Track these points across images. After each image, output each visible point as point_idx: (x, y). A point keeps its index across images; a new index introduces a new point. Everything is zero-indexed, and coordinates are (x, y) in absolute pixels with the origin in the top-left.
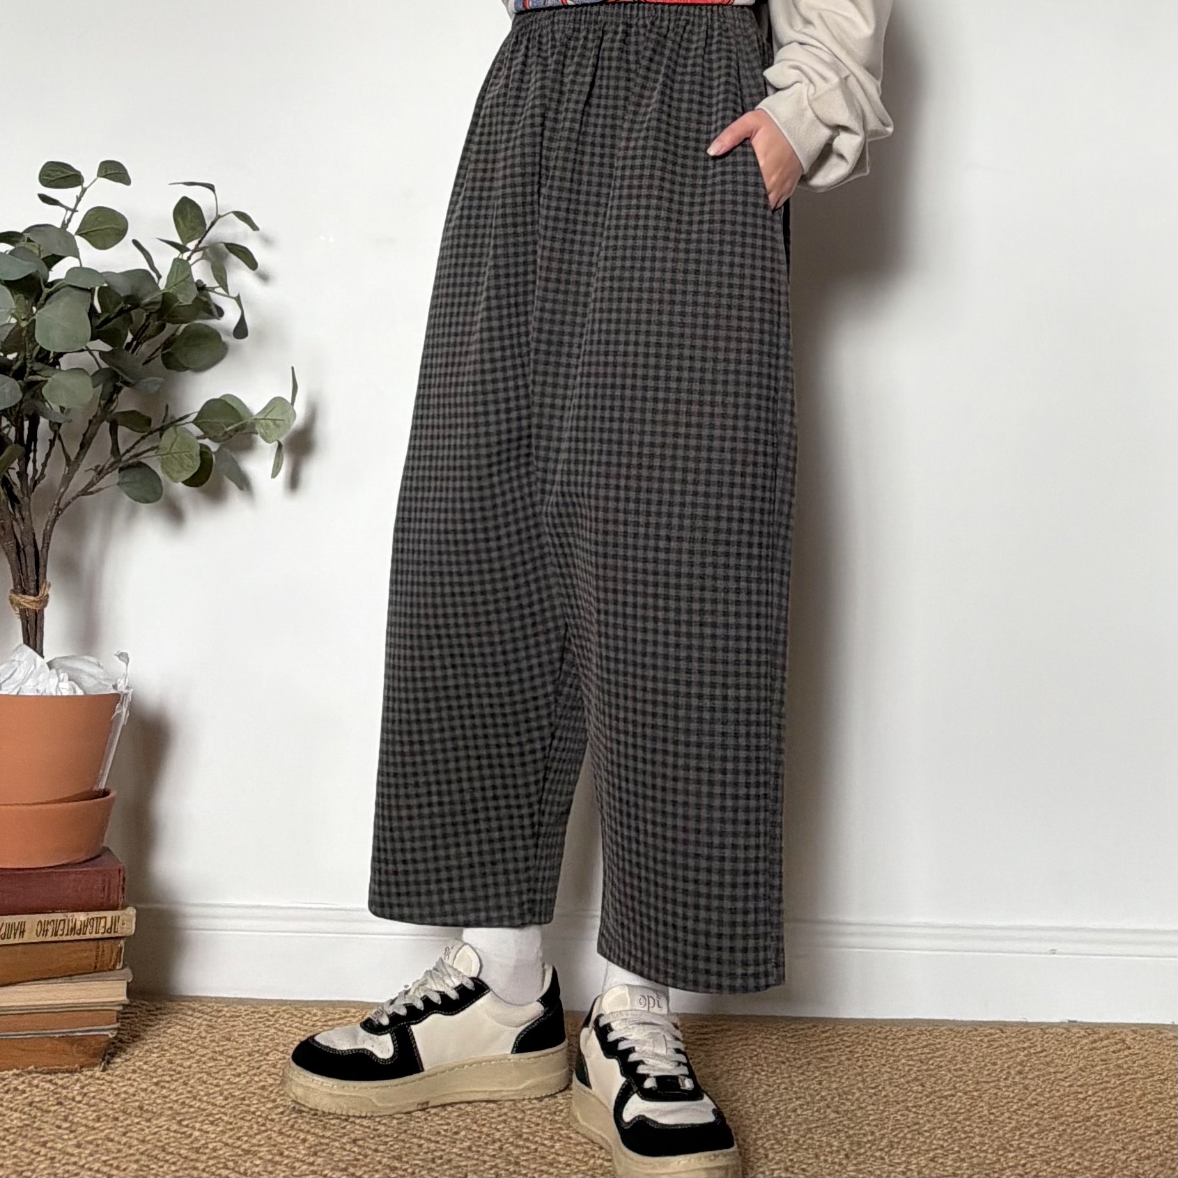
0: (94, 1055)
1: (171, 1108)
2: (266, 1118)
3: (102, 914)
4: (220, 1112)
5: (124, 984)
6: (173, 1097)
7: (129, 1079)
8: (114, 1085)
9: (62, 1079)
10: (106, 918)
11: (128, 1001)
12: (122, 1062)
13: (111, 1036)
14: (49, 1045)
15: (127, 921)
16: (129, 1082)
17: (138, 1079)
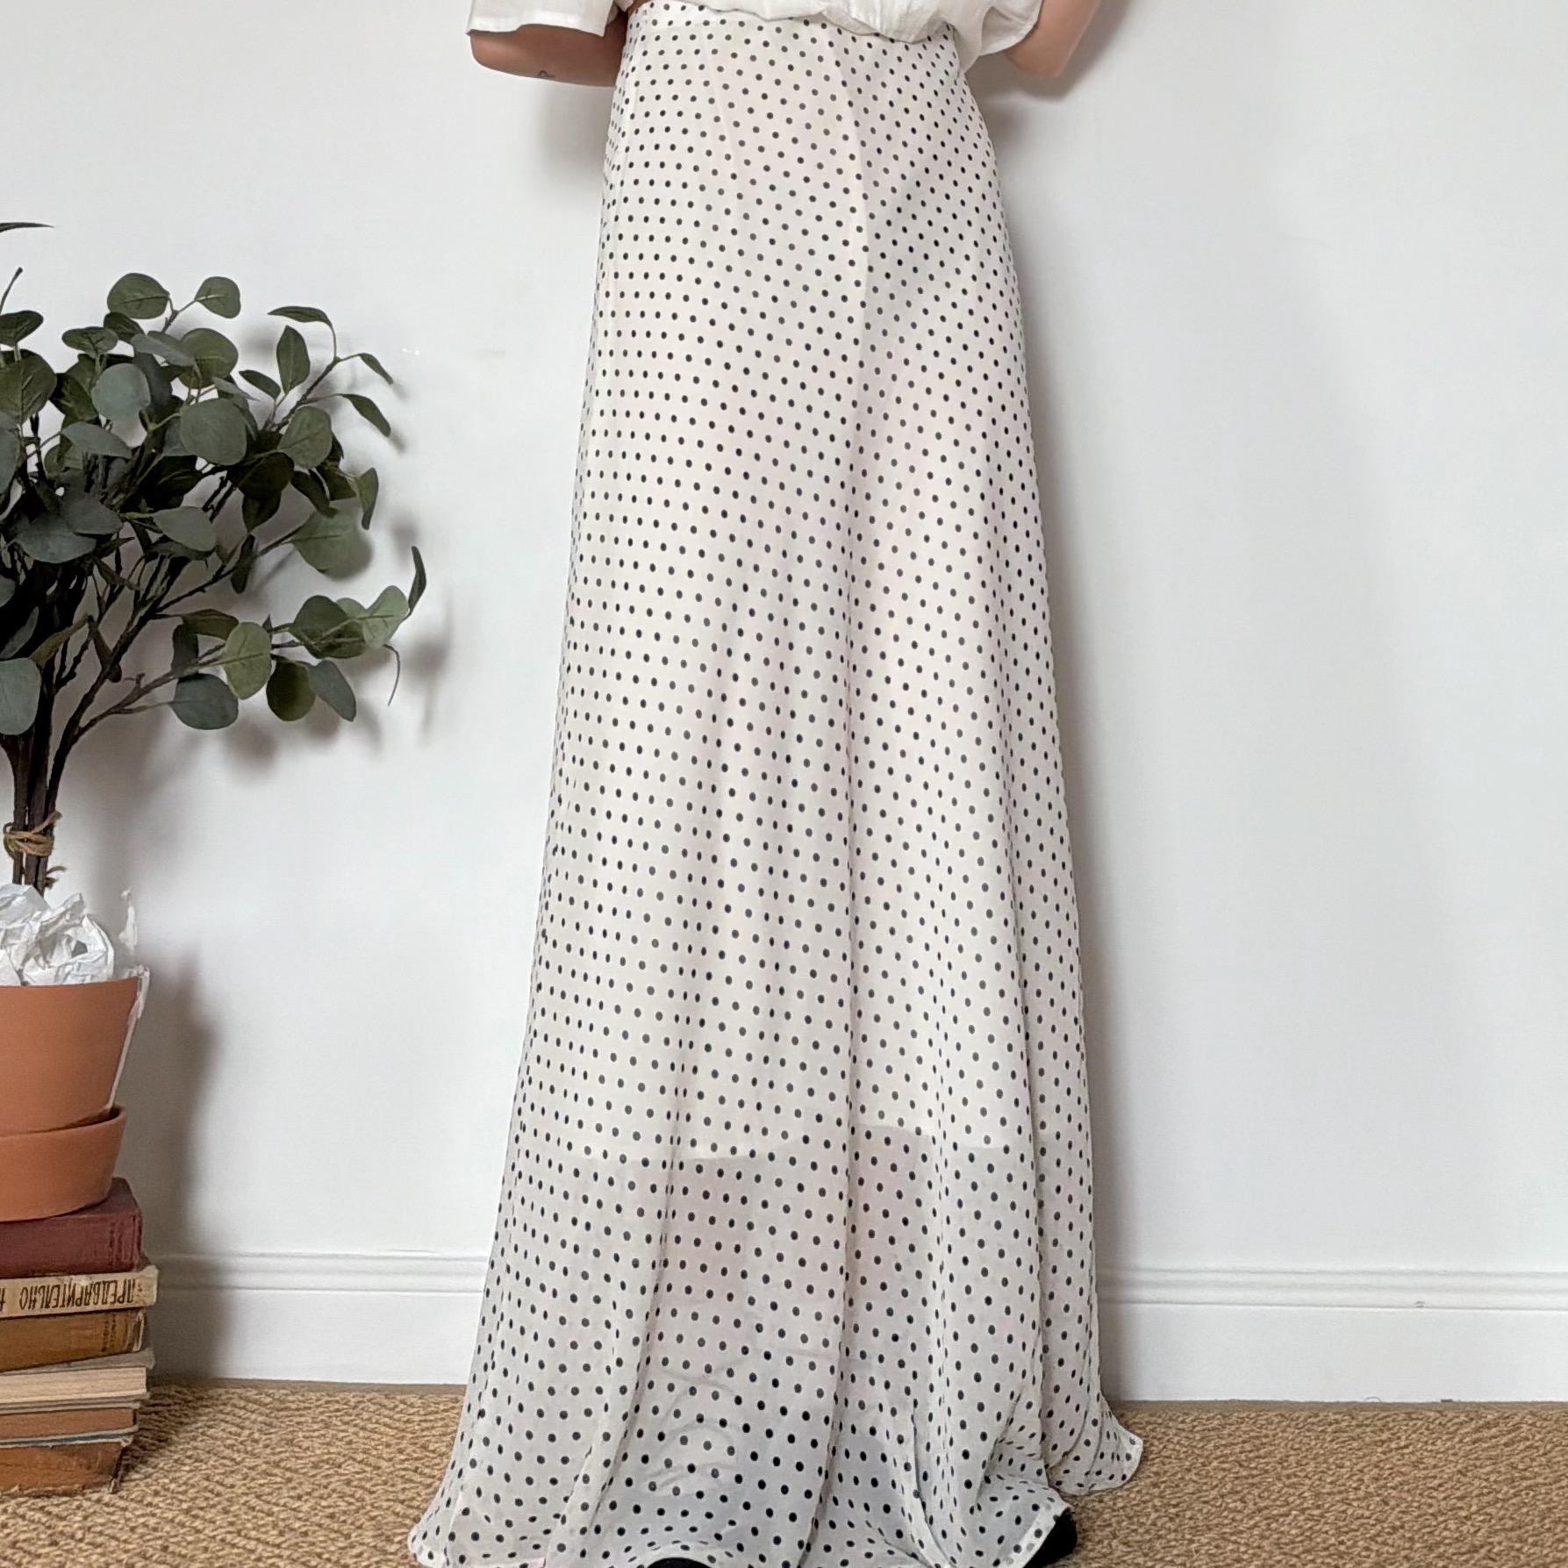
0: (102, 1471)
3: (111, 1277)
5: (143, 1373)
6: (210, 1531)
7: (150, 1504)
8: (129, 1515)
9: (58, 1505)
10: (116, 1282)
11: (148, 1396)
12: (141, 1479)
13: (124, 1445)
14: (39, 1457)
15: (145, 1285)
16: (149, 1510)
17: (161, 1505)
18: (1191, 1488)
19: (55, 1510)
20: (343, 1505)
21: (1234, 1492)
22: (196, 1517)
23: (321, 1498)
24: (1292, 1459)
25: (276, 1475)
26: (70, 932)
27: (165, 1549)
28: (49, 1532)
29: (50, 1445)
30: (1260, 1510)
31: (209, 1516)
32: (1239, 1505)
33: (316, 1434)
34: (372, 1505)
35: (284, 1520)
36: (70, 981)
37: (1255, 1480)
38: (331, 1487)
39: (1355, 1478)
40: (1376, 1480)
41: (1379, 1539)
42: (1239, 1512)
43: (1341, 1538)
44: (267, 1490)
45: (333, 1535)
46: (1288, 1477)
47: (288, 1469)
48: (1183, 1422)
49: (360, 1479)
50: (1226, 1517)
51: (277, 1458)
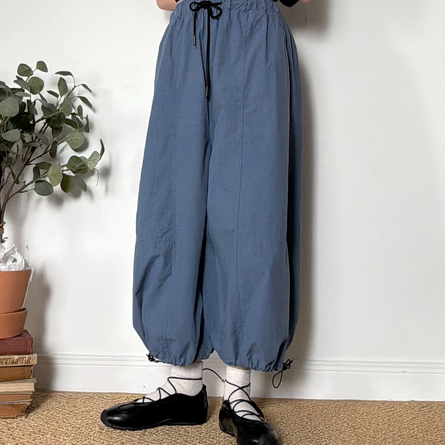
0: (22, 412)
1: (51, 431)
2: (88, 435)
3: (24, 356)
4: (70, 433)
5: (33, 384)
6: (52, 427)
8: (30, 423)
10: (25, 358)
12: (33, 415)
13: (28, 404)
14: (5, 408)
15: (33, 359)
16: (35, 422)
17: (39, 421)
18: (334, 421)
19: (9, 422)
21: (345, 422)
22: (48, 424)
26: (12, 256)
27: (40, 431)
29: (8, 404)
30: (352, 427)
31: (52, 424)
33: (82, 405)
35: (73, 425)
36: (13, 270)
37: (353, 419)
38: (87, 417)
39: (382, 419)
42: (346, 427)
44: (69, 418)
45: (87, 429)
50: (342, 428)
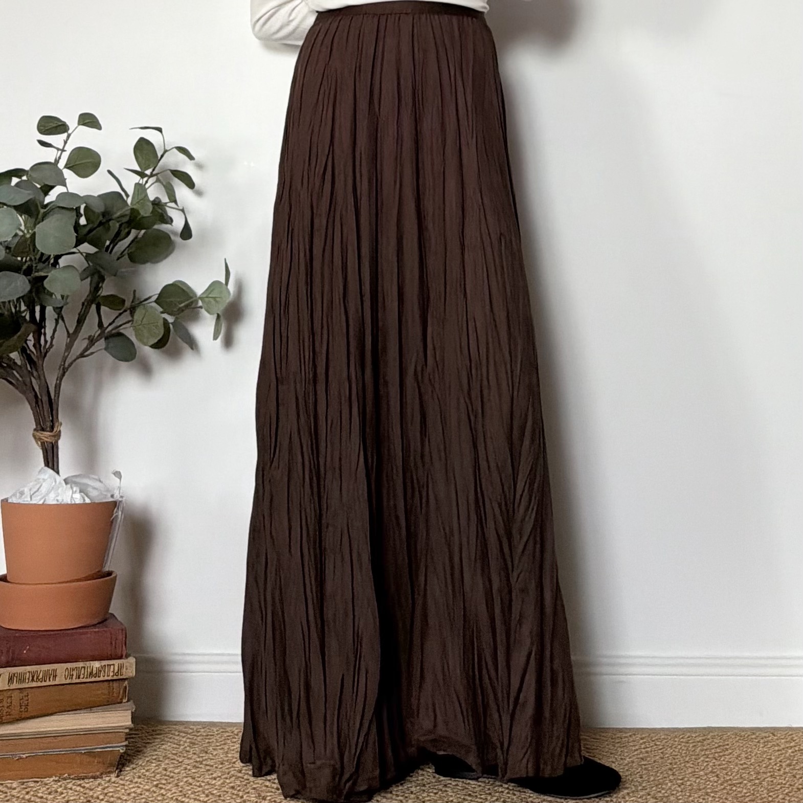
0: (111, 765)
3: (111, 662)
5: (129, 713)
7: (136, 783)
9: (88, 783)
10: (114, 665)
11: (132, 726)
12: (131, 770)
13: (122, 751)
14: (78, 759)
15: (129, 667)
16: (137, 785)
17: (143, 783)
18: (690, 770)
19: (87, 786)
20: (238, 783)
21: (712, 772)
23: (226, 778)
24: (743, 755)
25: (201, 768)
28: (85, 796)
29: (83, 752)
30: (727, 781)
31: (167, 788)
32: (716, 779)
33: (219, 748)
34: (253, 782)
35: (208, 789)
37: (724, 766)
38: (230, 774)
39: (778, 765)
40: (789, 765)
41: (790, 794)
42: (715, 782)
43: (771, 794)
44: (197, 775)
45: (234, 797)
46: (742, 765)
47: (207, 765)
48: (682, 738)
49: (246, 770)
50: (709, 784)
51: (201, 759)
